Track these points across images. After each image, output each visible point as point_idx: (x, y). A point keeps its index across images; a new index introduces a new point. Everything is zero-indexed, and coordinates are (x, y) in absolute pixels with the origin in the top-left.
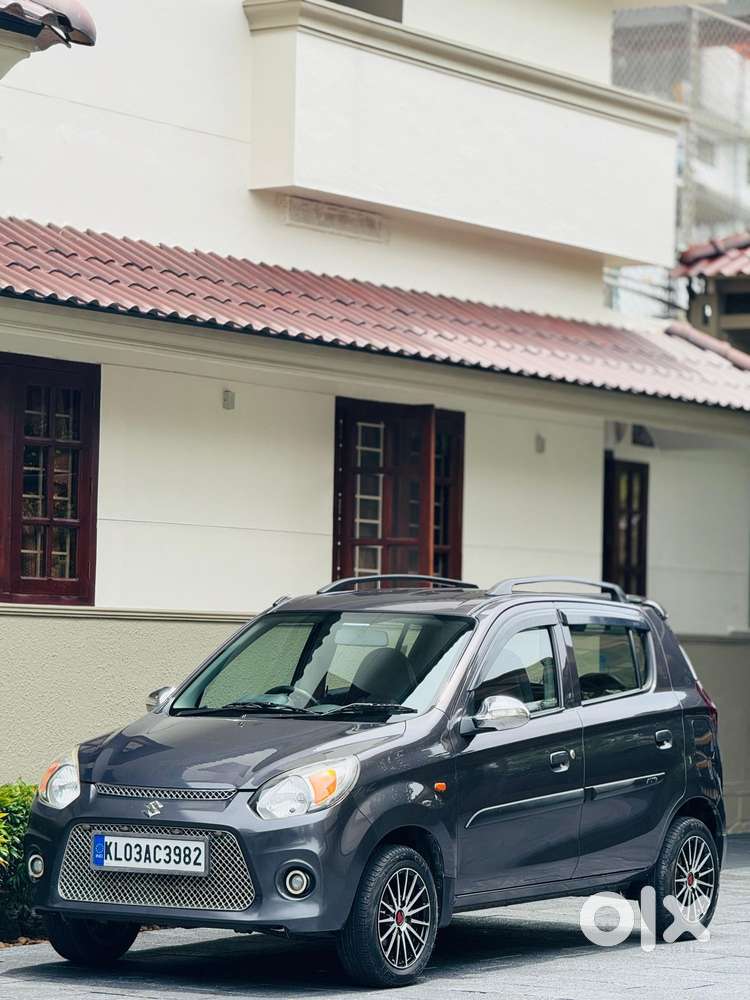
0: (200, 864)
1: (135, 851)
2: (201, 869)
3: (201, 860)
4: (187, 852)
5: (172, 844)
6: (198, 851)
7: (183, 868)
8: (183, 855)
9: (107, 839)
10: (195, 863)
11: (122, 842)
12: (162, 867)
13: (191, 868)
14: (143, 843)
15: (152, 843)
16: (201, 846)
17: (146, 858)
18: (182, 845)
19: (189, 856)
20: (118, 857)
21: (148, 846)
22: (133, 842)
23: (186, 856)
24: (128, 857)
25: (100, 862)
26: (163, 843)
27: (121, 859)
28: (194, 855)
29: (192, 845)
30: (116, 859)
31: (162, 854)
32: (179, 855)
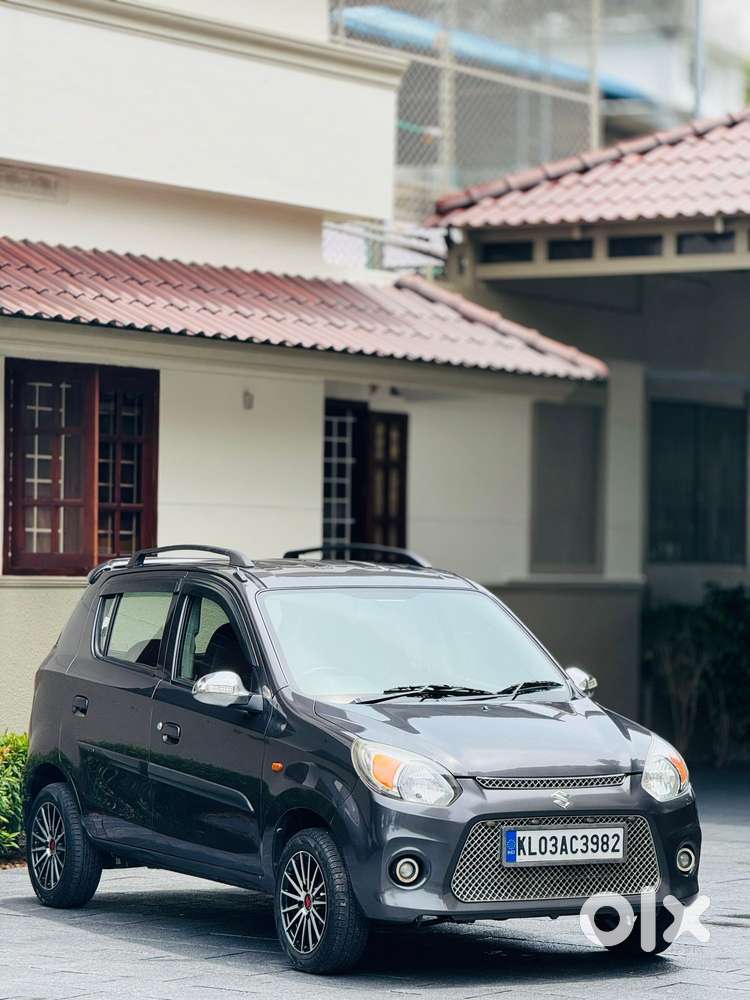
0: (618, 851)
1: (550, 844)
2: (619, 855)
3: (620, 846)
4: (605, 839)
5: (590, 833)
6: (616, 838)
7: (600, 856)
8: (600, 844)
9: (520, 834)
10: (613, 850)
11: (536, 835)
12: (579, 857)
13: (610, 855)
14: (559, 834)
15: (569, 834)
16: (620, 832)
17: (562, 850)
18: (600, 832)
19: (607, 843)
20: (532, 851)
21: (564, 838)
22: (548, 834)
23: (604, 843)
24: (543, 850)
25: (512, 858)
26: (579, 833)
27: (535, 854)
28: (612, 843)
29: (610, 832)
30: (530, 854)
31: (578, 845)
32: (597, 843)
